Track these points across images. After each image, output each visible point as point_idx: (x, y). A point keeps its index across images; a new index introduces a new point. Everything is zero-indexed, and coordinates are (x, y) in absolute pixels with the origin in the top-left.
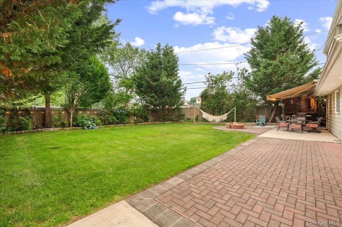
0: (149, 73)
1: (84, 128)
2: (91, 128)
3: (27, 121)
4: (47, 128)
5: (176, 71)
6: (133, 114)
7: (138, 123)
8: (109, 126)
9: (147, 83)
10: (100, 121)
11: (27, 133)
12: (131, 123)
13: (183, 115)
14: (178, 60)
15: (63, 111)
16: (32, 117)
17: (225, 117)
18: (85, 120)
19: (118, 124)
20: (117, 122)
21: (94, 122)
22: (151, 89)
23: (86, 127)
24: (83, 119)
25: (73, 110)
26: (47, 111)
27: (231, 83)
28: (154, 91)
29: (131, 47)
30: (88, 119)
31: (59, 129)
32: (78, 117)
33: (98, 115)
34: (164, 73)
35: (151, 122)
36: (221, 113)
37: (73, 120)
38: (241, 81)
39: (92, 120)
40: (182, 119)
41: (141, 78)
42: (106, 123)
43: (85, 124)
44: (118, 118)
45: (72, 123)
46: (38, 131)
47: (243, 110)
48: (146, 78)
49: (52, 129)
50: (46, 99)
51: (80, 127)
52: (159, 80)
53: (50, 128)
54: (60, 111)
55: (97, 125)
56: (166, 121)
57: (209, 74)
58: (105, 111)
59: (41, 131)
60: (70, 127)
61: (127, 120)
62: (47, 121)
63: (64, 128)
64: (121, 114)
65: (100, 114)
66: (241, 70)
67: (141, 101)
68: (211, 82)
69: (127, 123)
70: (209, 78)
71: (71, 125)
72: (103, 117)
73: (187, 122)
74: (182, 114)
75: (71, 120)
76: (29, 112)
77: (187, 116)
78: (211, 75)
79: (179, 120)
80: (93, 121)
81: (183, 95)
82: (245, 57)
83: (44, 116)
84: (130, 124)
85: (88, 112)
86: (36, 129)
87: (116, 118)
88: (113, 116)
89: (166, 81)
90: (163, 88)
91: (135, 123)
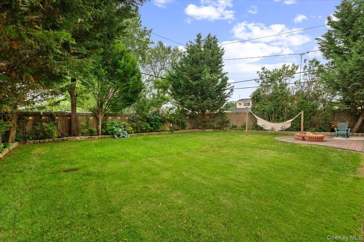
0: (189, 70)
1: (114, 137)
2: (121, 136)
3: (51, 128)
4: (74, 136)
5: (221, 67)
6: (169, 120)
7: (175, 131)
8: (142, 135)
9: (185, 82)
10: (132, 129)
11: (51, 142)
12: (167, 131)
13: (228, 122)
14: (224, 52)
15: (91, 116)
16: (57, 123)
17: (287, 124)
18: (115, 127)
19: (151, 132)
20: (151, 129)
21: (125, 130)
22: (190, 89)
23: (117, 135)
24: (113, 126)
25: (102, 115)
26: (73, 116)
27: (293, 80)
28: (194, 92)
29: (163, 46)
30: (118, 126)
31: (86, 138)
32: (108, 124)
33: (129, 121)
34: (206, 69)
35: (188, 129)
36: (280, 120)
37: (102, 127)
38: (309, 76)
39: (123, 127)
40: (226, 126)
41: (178, 77)
42: (139, 130)
43: (116, 131)
44: (151, 125)
45: (100, 130)
46: (63, 140)
47: (314, 115)
48: (185, 76)
49: (78, 138)
50: (72, 102)
51: (110, 136)
52: (200, 77)
53: (76, 136)
54: (87, 116)
55: (128, 133)
56: (207, 129)
57: (263, 69)
58: (138, 116)
59: (67, 140)
60: (98, 135)
61: (162, 128)
62: (74, 128)
63: (92, 136)
64: (156, 120)
65: (131, 121)
66: (310, 61)
67: (177, 105)
68: (265, 80)
69: (162, 131)
70: (262, 74)
71: (100, 132)
72: (135, 123)
73: (233, 131)
74: (226, 120)
75: (100, 127)
76: (54, 117)
77: (233, 122)
78: (266, 70)
79: (222, 128)
80: (123, 129)
81: (228, 96)
82: (319, 42)
83: (70, 122)
84: (165, 132)
85: (119, 118)
86: (60, 138)
87: (150, 125)
88: (146, 122)
89: (209, 79)
90: (205, 88)
91: (170, 131)
